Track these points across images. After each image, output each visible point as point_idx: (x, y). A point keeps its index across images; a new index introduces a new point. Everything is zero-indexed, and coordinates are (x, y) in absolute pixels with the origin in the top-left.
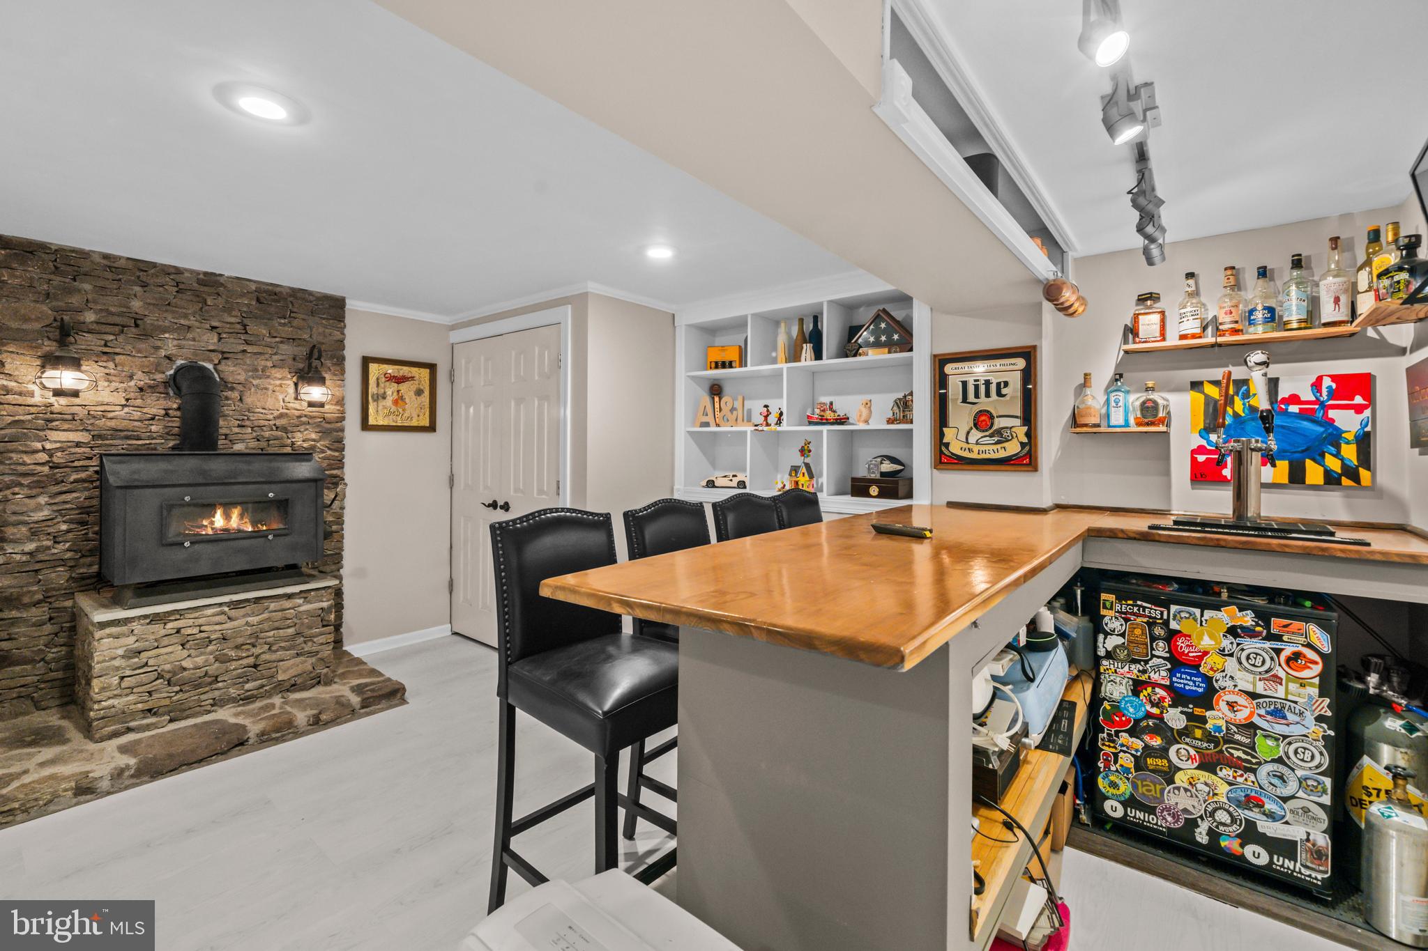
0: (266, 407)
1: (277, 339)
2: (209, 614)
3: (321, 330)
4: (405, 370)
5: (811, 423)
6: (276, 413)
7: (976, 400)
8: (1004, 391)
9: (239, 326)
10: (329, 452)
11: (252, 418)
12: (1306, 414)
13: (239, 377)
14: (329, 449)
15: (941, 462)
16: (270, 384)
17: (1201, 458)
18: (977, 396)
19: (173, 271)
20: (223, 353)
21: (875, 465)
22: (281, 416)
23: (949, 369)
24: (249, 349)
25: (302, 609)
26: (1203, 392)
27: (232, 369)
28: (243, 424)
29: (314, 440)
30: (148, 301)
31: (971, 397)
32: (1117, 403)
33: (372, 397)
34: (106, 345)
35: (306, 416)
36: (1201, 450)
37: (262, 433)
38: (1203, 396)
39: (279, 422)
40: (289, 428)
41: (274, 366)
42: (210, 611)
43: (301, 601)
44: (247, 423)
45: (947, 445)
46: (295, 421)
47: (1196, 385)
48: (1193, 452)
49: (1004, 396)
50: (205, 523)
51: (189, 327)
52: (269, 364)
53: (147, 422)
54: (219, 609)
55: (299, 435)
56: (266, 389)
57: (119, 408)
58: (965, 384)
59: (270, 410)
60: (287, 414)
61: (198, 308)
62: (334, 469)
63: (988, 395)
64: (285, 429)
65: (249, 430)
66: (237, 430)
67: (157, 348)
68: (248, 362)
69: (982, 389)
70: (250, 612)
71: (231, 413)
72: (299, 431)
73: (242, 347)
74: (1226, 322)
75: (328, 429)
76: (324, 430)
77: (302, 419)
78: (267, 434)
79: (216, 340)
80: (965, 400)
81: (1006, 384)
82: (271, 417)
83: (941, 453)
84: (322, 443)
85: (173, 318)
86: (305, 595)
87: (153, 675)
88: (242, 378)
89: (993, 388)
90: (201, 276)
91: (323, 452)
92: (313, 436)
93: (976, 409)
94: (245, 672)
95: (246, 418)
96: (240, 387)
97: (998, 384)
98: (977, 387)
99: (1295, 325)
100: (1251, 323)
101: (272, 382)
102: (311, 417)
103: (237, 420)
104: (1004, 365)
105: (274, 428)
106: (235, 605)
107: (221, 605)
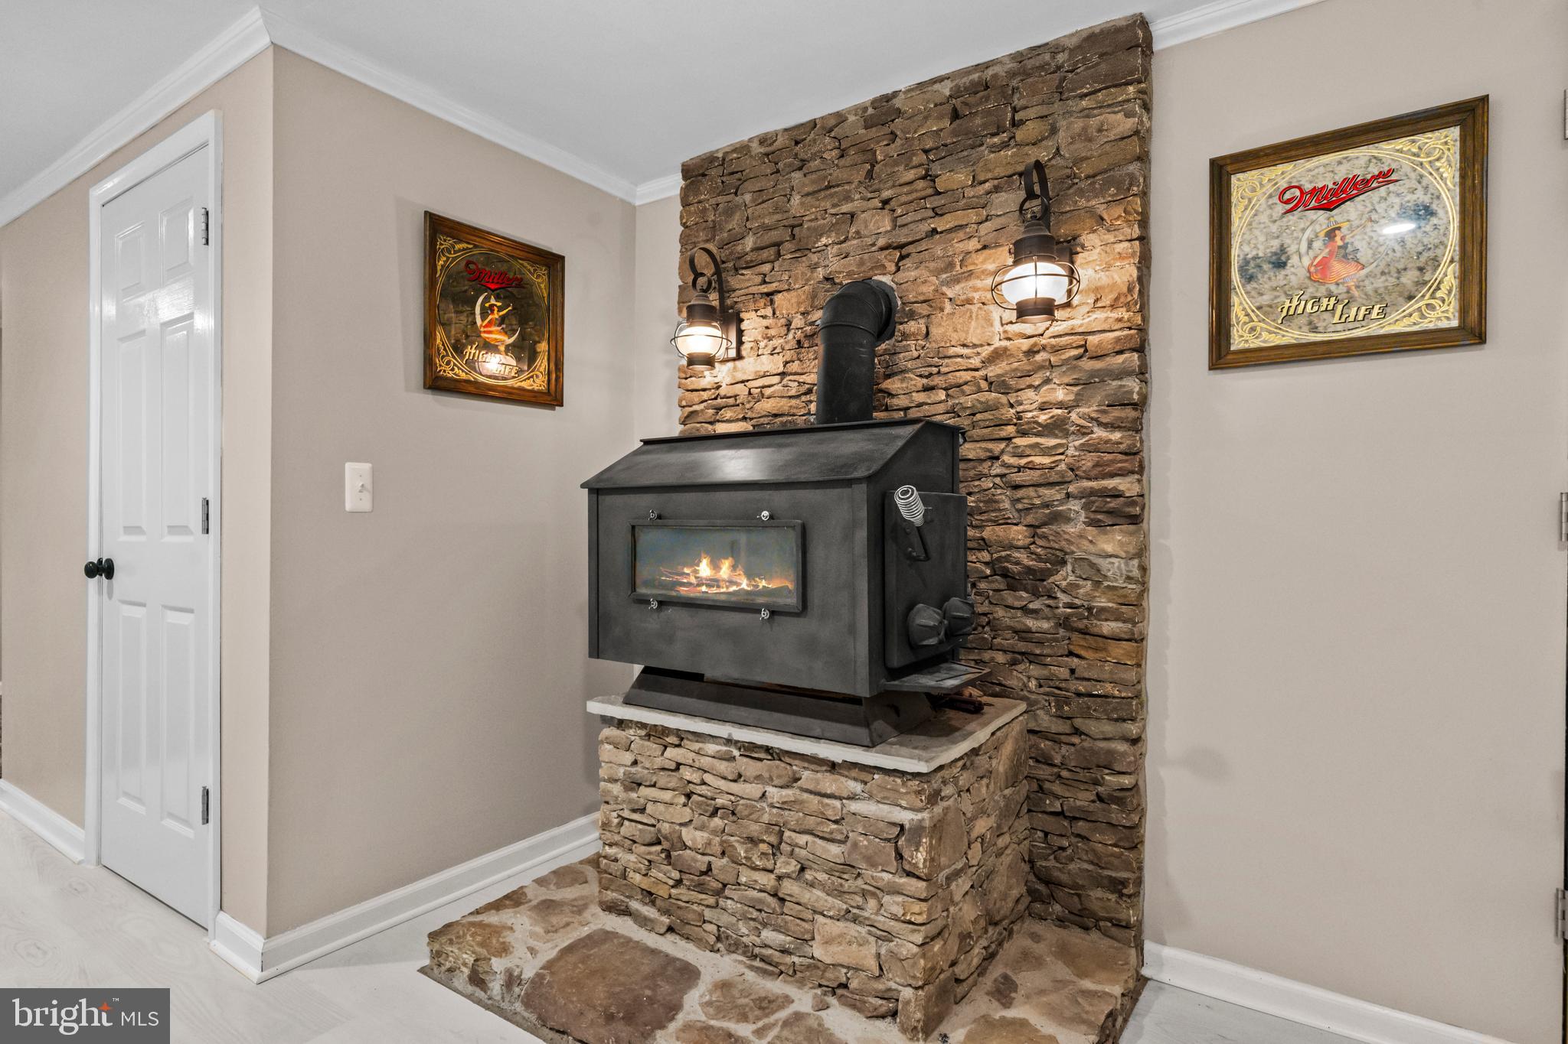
0: (968, 342)
1: (987, 186)
2: (710, 752)
3: (1078, 125)
4: (1358, 161)
6: (986, 351)
9: (921, 184)
10: (1100, 433)
11: (944, 370)
13: (924, 289)
14: (1100, 424)
16: (976, 289)
19: (833, 122)
20: (901, 247)
22: (997, 355)
24: (941, 224)
25: (854, 806)
27: (913, 274)
28: (932, 384)
29: (1060, 405)
30: (807, 189)
33: (1243, 270)
34: (764, 282)
35: (1044, 348)
37: (962, 400)
39: (993, 371)
40: (1012, 382)
41: (985, 247)
42: (712, 748)
43: (856, 787)
44: (937, 380)
46: (1024, 365)
50: (686, 570)
51: (852, 215)
52: (973, 244)
53: (803, 398)
54: (724, 748)
55: (1030, 394)
56: (969, 301)
57: (777, 379)
59: (975, 346)
60: (1006, 349)
61: (863, 173)
62: (1112, 475)
64: (1004, 388)
65: (942, 395)
66: (920, 397)
67: (814, 267)
68: (939, 253)
70: (766, 775)
71: (909, 365)
72: (1030, 386)
73: (925, 227)
75: (1094, 373)
76: (1083, 376)
77: (1039, 357)
78: (968, 401)
79: (887, 225)
82: (976, 362)
84: (1083, 410)
85: (834, 206)
86: (864, 776)
87: (650, 834)
88: (927, 290)
90: (870, 111)
91: (1082, 431)
92: (1060, 395)
94: (760, 901)
95: (935, 370)
96: (923, 309)
101: (978, 283)
102: (1056, 350)
103: (921, 376)
105: (984, 385)
106: (750, 749)
107: (729, 741)
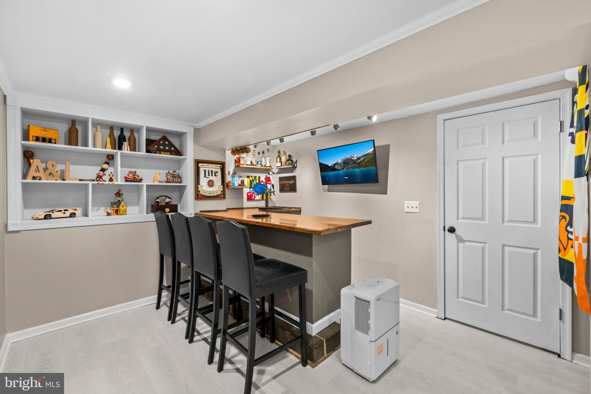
5: (126, 181)
7: (208, 177)
8: (217, 174)
12: (264, 185)
15: (198, 198)
17: (249, 194)
18: (209, 175)
21: (163, 199)
23: (200, 165)
26: (249, 179)
31: (207, 176)
32: (236, 180)
36: (249, 192)
38: (249, 180)
45: (199, 191)
47: (248, 177)
48: (248, 193)
49: (216, 176)
58: (205, 171)
63: (212, 175)
69: (210, 173)
74: (254, 162)
80: (205, 176)
81: (217, 172)
83: (198, 194)
89: (214, 173)
93: (208, 179)
97: (215, 172)
98: (209, 172)
99: (264, 166)
100: (258, 164)
104: (216, 166)
